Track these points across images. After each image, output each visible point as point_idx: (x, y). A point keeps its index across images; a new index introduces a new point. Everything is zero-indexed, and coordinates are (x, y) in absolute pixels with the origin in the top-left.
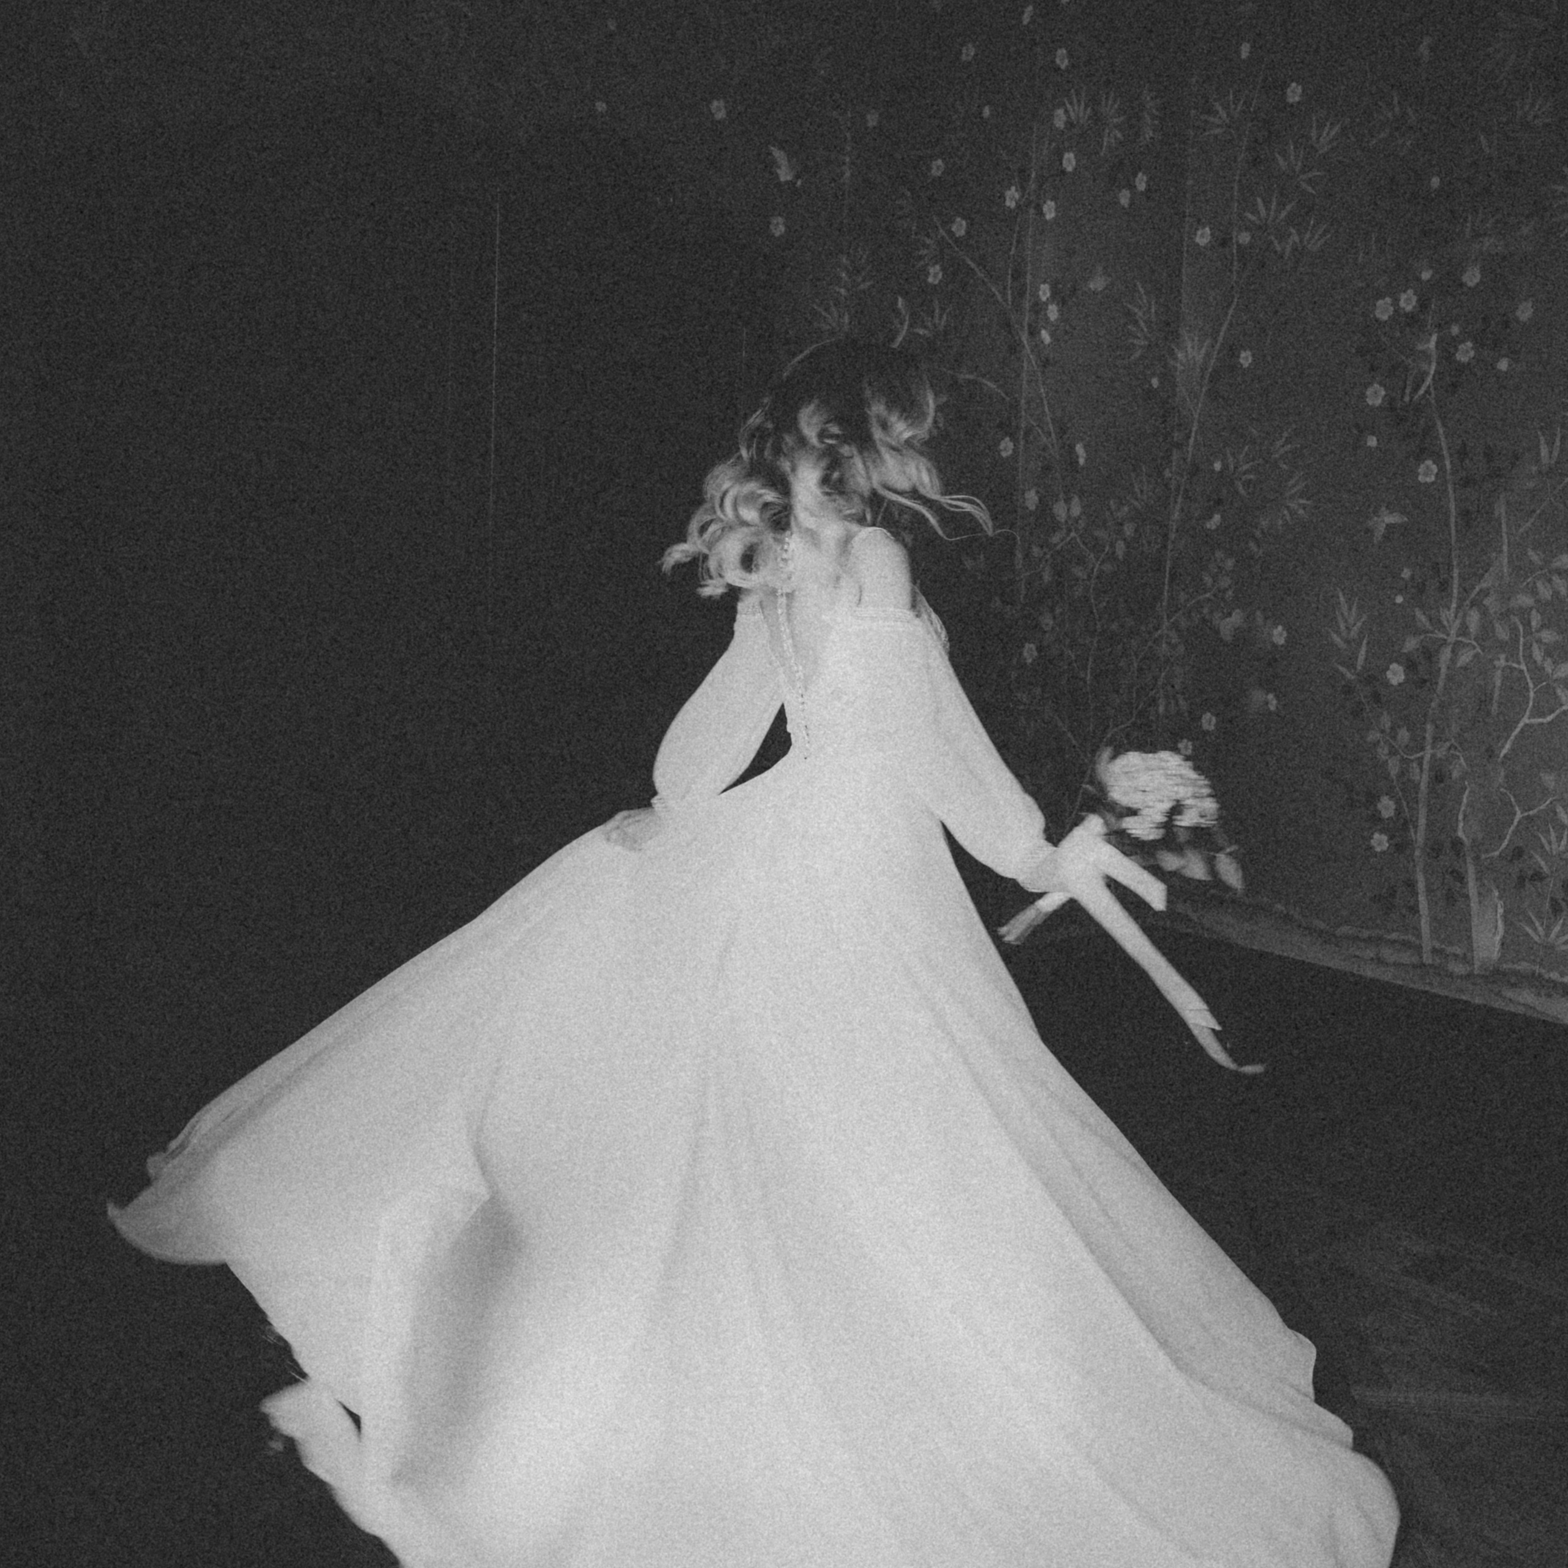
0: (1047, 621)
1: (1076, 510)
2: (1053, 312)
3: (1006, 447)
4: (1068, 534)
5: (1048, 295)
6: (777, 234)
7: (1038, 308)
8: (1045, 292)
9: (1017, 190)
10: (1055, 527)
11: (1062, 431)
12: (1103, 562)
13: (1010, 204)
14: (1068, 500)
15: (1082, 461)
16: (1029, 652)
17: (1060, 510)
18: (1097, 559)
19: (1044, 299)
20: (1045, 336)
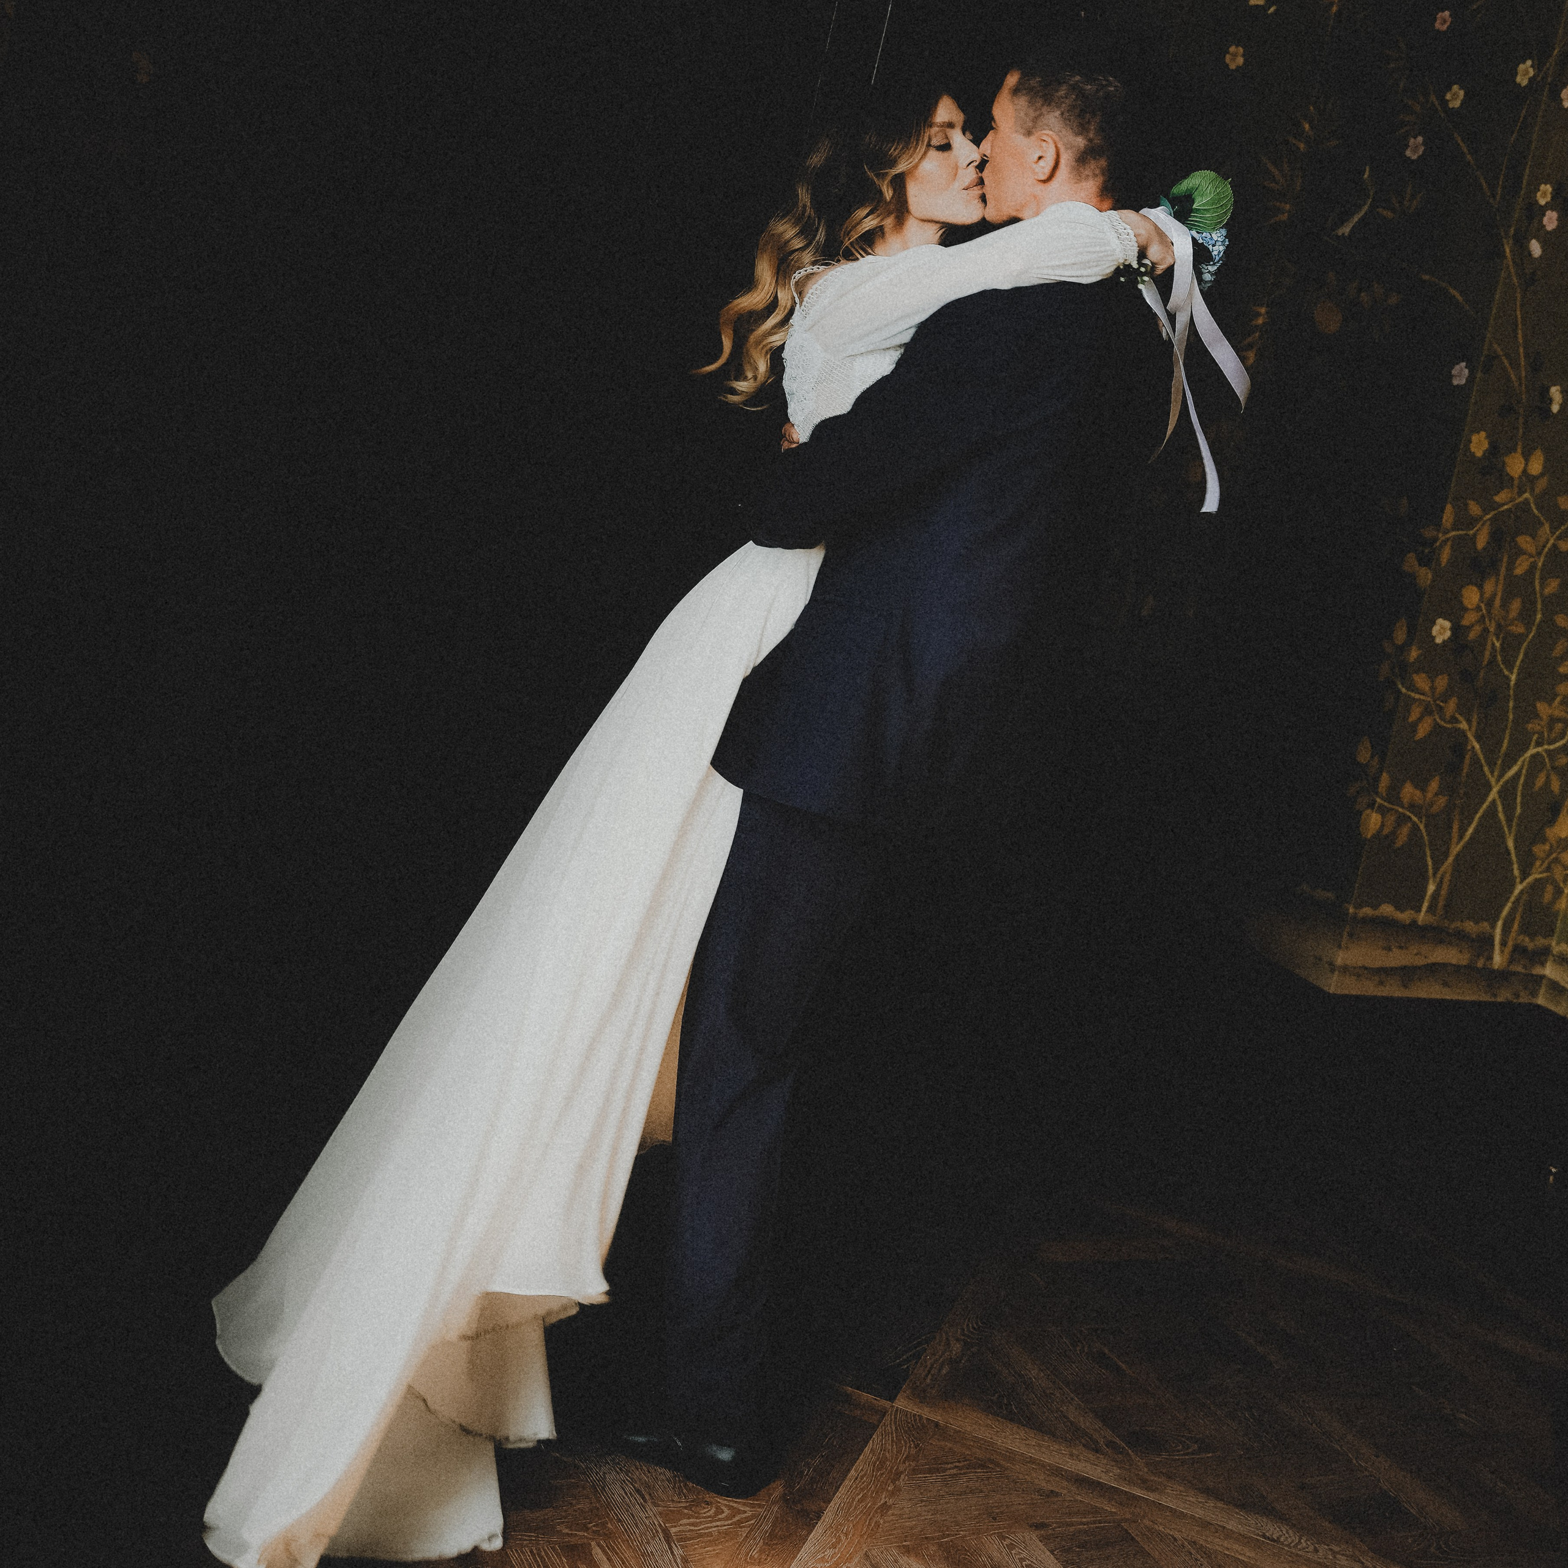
0: (1471, 596)
1: (1536, 466)
2: (1551, 220)
3: (1460, 374)
4: (1520, 494)
5: (1549, 198)
6: (1233, 66)
7: (1535, 212)
8: (1544, 194)
9: (1532, 66)
10: (1504, 480)
11: (1535, 367)
12: (1559, 538)
13: (1522, 80)
14: (1527, 457)
15: (1555, 408)
16: (1442, 630)
17: (1515, 465)
18: (1553, 533)
19: (1542, 202)
20: (1536, 248)
